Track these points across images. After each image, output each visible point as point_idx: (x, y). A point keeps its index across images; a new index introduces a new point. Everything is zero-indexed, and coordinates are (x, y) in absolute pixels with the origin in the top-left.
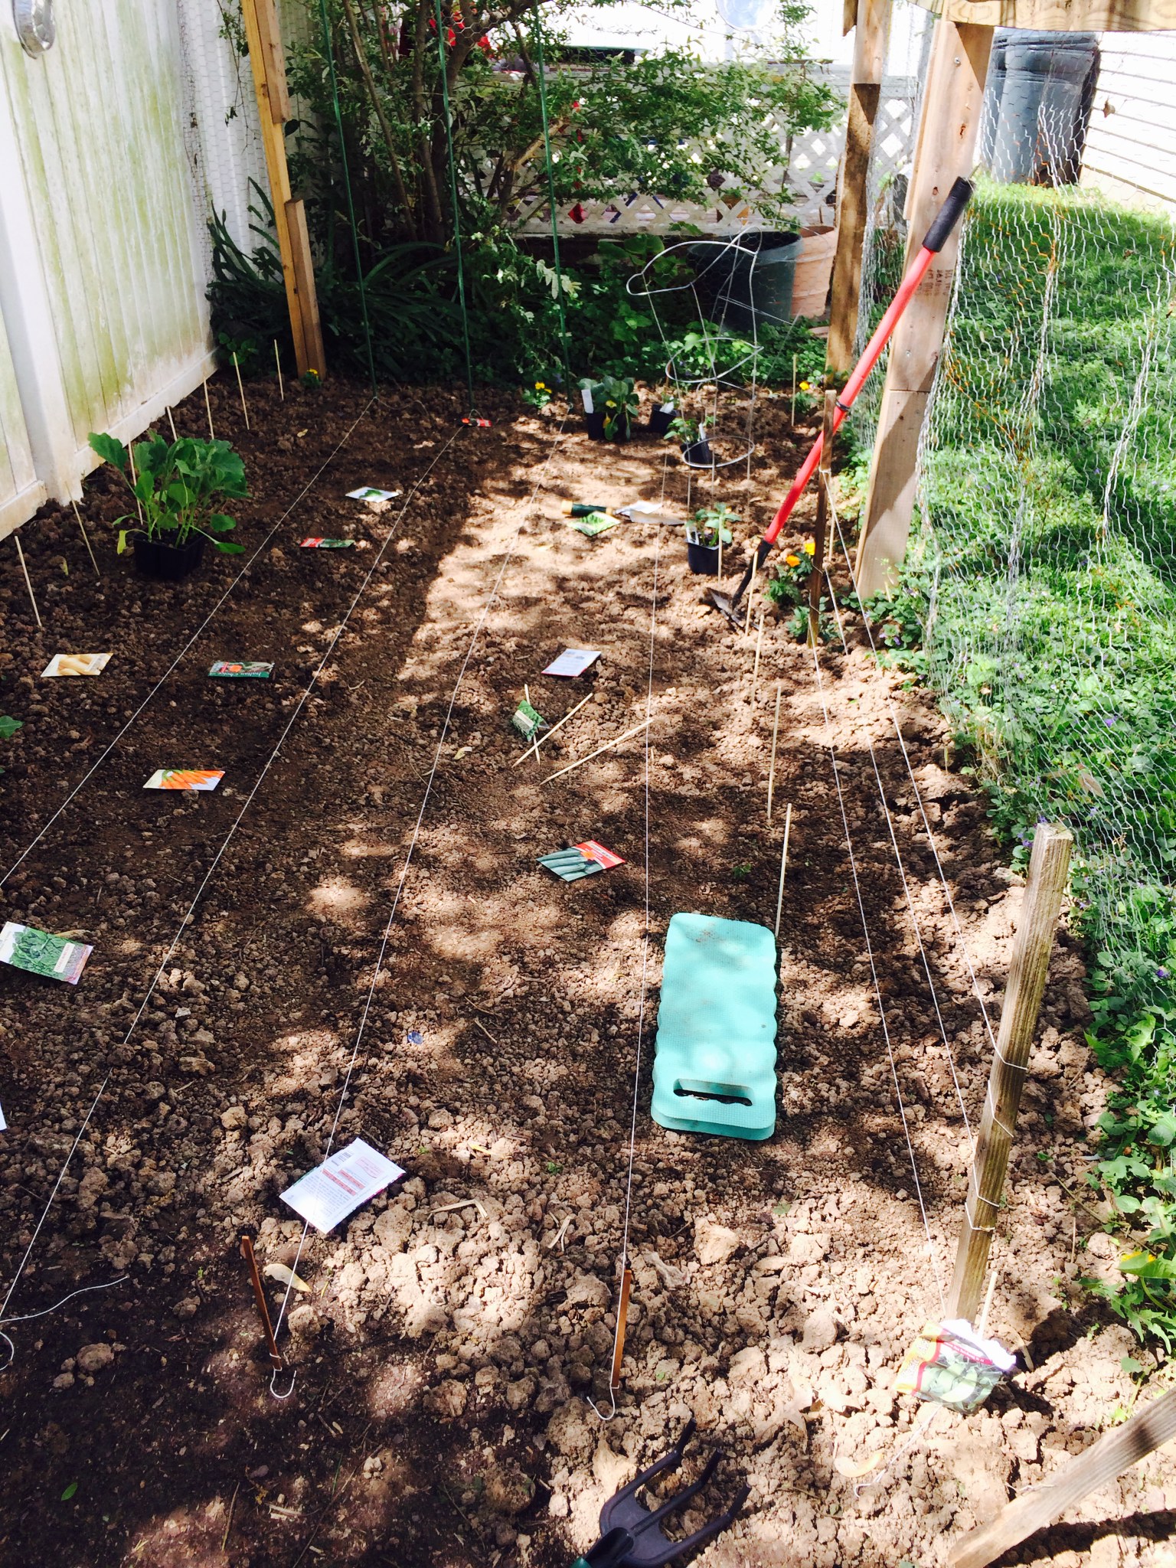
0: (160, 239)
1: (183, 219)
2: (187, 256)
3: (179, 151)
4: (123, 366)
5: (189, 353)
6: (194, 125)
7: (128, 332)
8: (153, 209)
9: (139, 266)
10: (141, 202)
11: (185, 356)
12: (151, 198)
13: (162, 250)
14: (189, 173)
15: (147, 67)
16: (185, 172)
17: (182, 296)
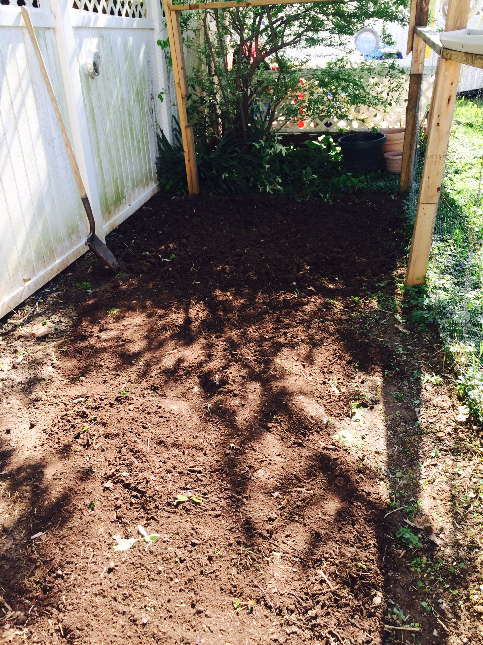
0: (138, 143)
1: (147, 134)
2: (148, 148)
3: (146, 108)
4: (123, 192)
5: (148, 185)
6: (152, 98)
7: (124, 179)
8: (136, 132)
9: (130, 154)
10: (131, 130)
11: (146, 187)
12: (135, 127)
13: (139, 147)
14: (150, 117)
15: (135, 78)
16: (148, 117)
17: (146, 164)
